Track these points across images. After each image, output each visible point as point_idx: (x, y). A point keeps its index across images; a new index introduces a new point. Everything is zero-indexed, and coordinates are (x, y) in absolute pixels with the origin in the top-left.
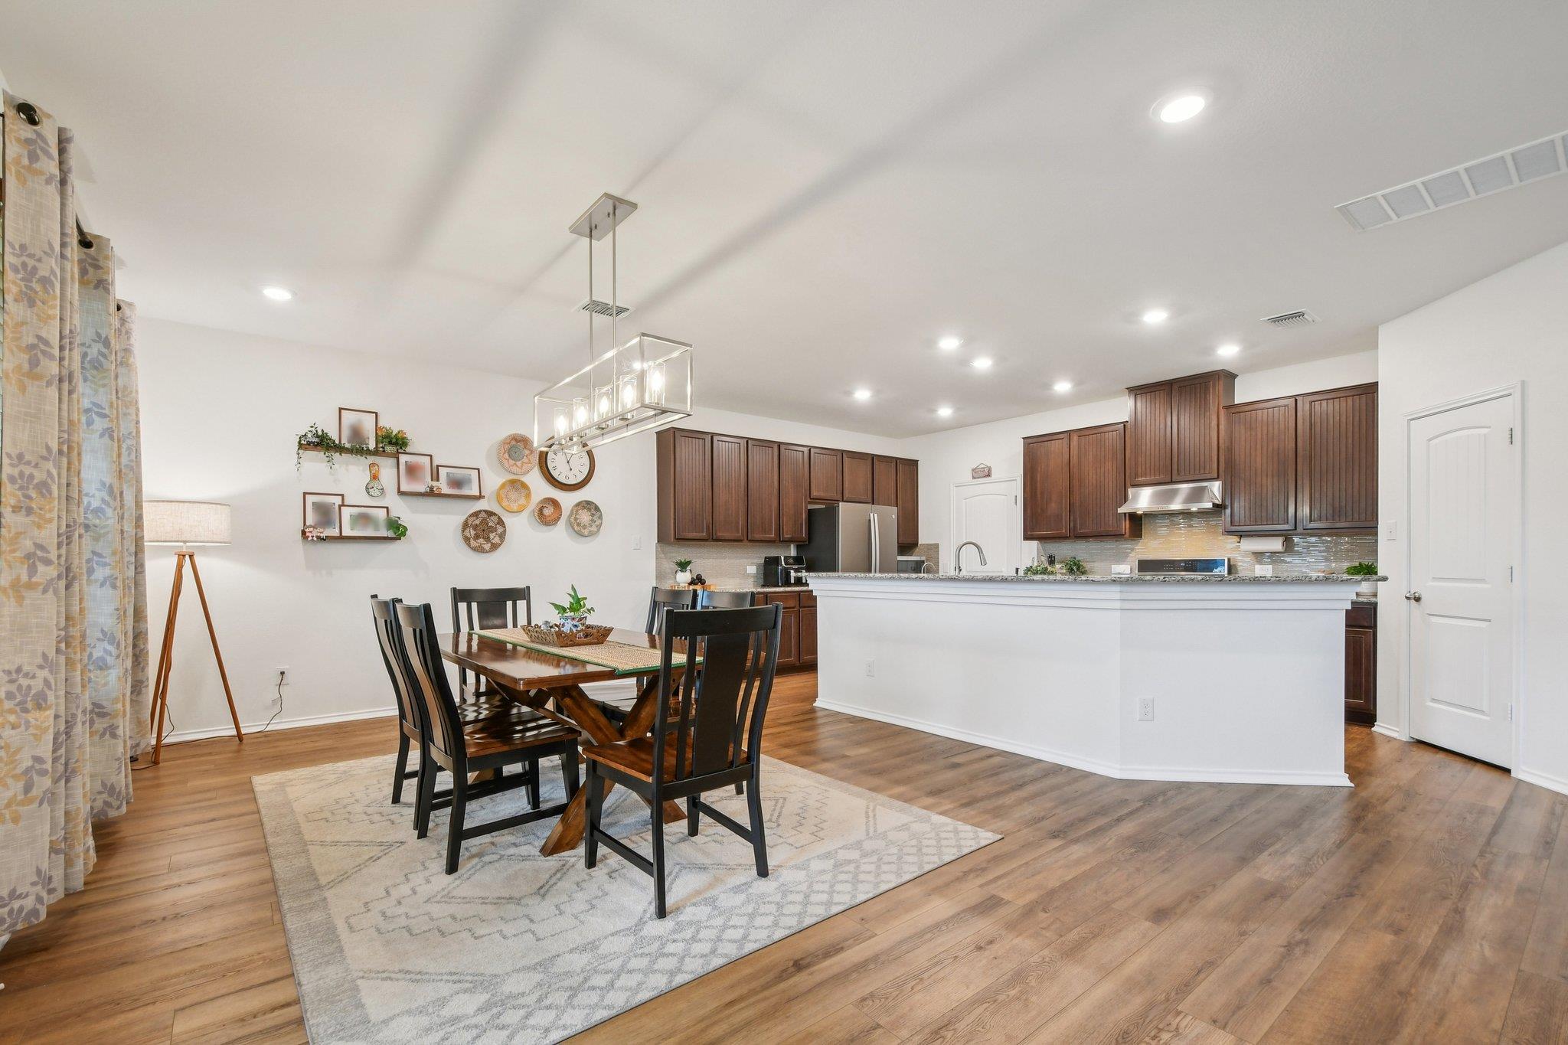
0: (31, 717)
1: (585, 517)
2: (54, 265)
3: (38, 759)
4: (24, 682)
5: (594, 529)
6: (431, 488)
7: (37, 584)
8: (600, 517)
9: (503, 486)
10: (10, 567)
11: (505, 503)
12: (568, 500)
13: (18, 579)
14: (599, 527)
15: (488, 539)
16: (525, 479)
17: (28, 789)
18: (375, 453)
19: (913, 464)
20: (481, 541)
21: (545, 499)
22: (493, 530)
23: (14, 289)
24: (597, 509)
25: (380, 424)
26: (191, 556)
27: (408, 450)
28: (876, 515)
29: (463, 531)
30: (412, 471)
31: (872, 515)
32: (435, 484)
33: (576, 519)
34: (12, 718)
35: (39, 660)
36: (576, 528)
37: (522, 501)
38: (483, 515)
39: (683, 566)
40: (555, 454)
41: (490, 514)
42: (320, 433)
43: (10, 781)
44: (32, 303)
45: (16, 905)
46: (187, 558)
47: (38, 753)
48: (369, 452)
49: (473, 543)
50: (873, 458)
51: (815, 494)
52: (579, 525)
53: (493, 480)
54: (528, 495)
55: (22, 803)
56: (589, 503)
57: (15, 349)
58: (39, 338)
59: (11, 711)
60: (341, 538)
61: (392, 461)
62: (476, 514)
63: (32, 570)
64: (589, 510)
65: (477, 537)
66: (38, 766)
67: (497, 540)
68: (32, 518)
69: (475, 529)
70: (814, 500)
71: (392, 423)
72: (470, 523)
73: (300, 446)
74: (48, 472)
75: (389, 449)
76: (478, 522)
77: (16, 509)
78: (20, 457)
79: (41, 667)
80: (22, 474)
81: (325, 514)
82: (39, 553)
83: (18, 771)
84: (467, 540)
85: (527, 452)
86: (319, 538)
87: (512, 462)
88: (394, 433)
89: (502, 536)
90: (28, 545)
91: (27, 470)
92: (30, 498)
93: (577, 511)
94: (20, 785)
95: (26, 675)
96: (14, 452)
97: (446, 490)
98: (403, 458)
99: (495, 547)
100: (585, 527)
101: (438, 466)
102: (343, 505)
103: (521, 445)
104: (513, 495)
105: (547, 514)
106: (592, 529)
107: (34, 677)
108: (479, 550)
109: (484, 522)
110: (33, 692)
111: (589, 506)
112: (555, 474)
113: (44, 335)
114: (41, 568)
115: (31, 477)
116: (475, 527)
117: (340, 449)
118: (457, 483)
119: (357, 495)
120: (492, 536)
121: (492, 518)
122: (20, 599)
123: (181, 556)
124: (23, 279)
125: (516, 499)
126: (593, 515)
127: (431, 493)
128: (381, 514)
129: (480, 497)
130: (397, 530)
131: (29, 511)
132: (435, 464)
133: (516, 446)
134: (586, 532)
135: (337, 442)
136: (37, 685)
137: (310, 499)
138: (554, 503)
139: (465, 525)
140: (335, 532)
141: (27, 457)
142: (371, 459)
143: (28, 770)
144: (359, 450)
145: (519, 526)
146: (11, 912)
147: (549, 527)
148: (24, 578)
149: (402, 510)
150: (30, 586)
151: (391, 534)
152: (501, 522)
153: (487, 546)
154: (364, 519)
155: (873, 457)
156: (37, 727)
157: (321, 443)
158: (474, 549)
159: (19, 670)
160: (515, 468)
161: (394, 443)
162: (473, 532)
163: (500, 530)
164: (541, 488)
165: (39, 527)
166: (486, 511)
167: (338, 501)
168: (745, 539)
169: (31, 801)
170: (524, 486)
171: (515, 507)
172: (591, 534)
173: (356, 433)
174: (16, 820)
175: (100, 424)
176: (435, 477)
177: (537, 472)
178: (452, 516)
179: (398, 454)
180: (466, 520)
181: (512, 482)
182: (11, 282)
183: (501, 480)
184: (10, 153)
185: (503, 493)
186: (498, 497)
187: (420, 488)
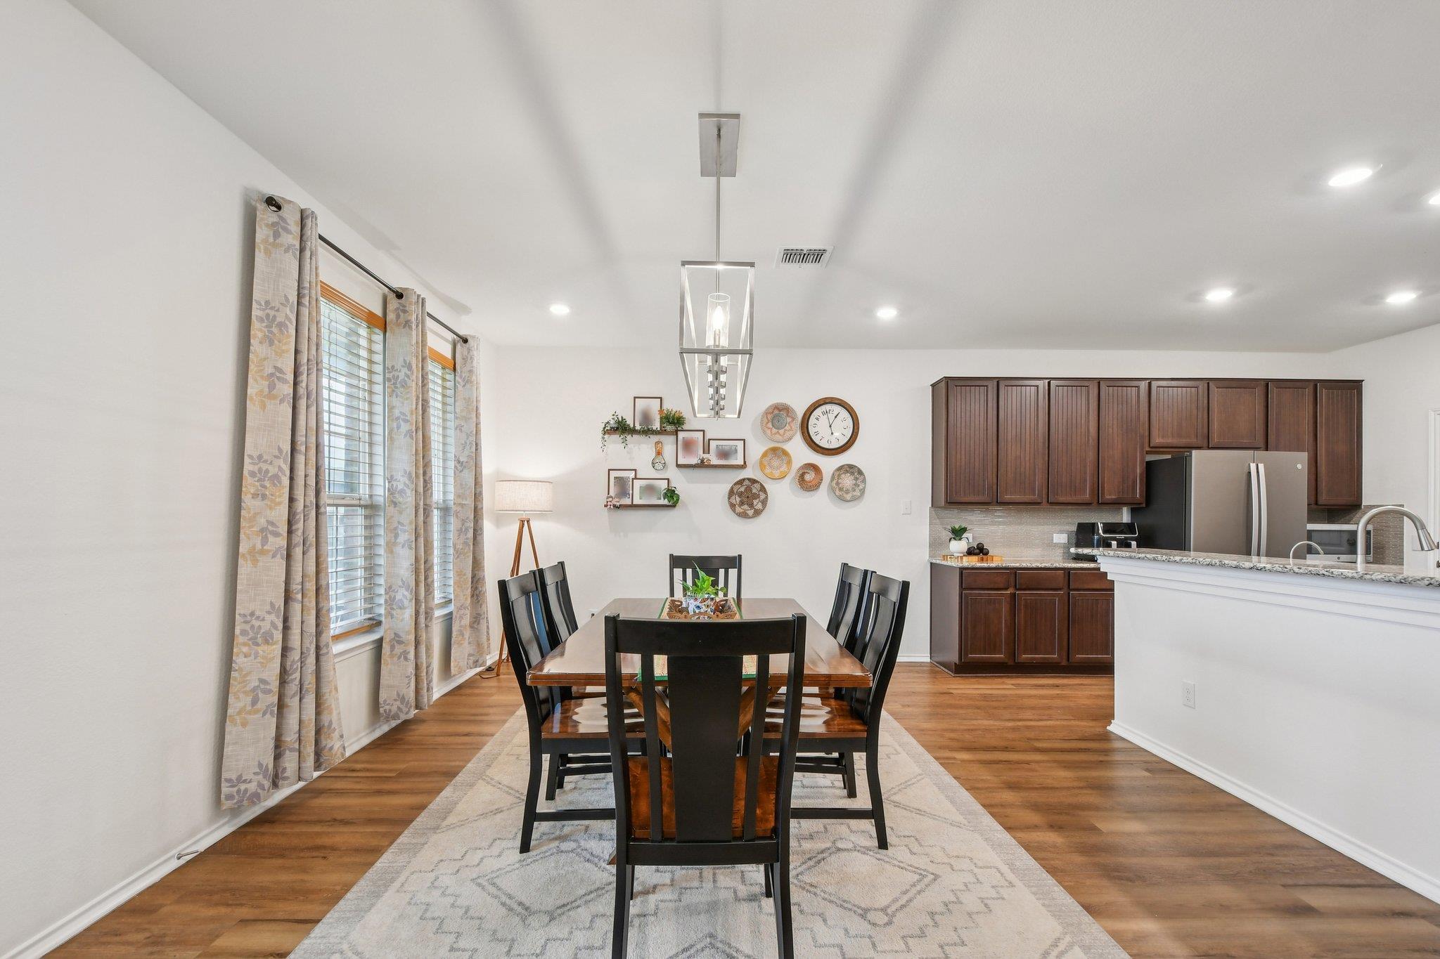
0: (260, 649)
1: (847, 481)
2: (288, 312)
3: (262, 681)
4: (256, 623)
5: (857, 493)
6: (702, 461)
7: (268, 551)
8: (864, 481)
9: (765, 455)
10: (249, 538)
11: (768, 470)
12: (829, 465)
13: (254, 547)
14: (863, 491)
15: (751, 506)
16: (788, 447)
17: (255, 702)
18: (662, 432)
19: (1352, 389)
20: (746, 507)
21: (806, 464)
22: (756, 496)
23: (260, 335)
24: (860, 472)
25: (665, 407)
26: (528, 521)
27: (685, 427)
28: (1261, 466)
29: (729, 498)
30: (688, 445)
31: (1253, 466)
32: (706, 456)
33: (838, 484)
34: (245, 649)
35: (268, 608)
36: (838, 493)
37: (784, 468)
38: (747, 482)
39: (958, 533)
40: (817, 419)
41: (753, 481)
42: (620, 419)
43: (241, 695)
44: (271, 343)
45: (243, 787)
46: (526, 523)
47: (264, 676)
48: (655, 432)
49: (738, 509)
50: (1266, 385)
51: (1157, 440)
52: (841, 489)
53: (757, 449)
54: (789, 462)
55: (249, 713)
56: (851, 467)
57: (258, 378)
58: (275, 367)
59: (245, 644)
60: (633, 506)
61: (672, 438)
62: (741, 482)
63: (265, 541)
64: (852, 473)
65: (742, 503)
66: (262, 686)
67: (759, 506)
68: (266, 502)
69: (740, 496)
70: (1156, 449)
71: (671, 406)
72: (735, 491)
73: (605, 432)
74: (279, 467)
75: (669, 428)
76: (742, 489)
77: (255, 496)
78: (260, 457)
79: (269, 613)
80: (260, 470)
81: (624, 486)
82: (270, 528)
83: (248, 689)
84: (732, 506)
85: (789, 420)
86: (614, 506)
87: (774, 430)
88: (673, 413)
89: (764, 503)
90: (262, 521)
91: (264, 467)
92: (264, 487)
93: (839, 475)
94: (249, 699)
95: (258, 618)
96: (255, 454)
97: (715, 461)
98: (681, 435)
99: (757, 513)
100: (847, 492)
101: (709, 440)
102: (636, 478)
103: (784, 413)
104: (776, 463)
105: (808, 480)
106: (855, 494)
107: (263, 620)
108: (744, 515)
109: (748, 489)
110: (262, 631)
111: (850, 469)
112: (816, 439)
113: (279, 365)
114: (271, 539)
115: (267, 471)
116: (740, 495)
117: (633, 431)
118: (724, 454)
119: (646, 471)
120: (755, 502)
121: (755, 485)
122: (255, 562)
123: (523, 522)
124: (266, 327)
125: (777, 467)
126: (856, 479)
127: (702, 465)
128: (664, 485)
129: (744, 466)
130: (672, 497)
131: (264, 497)
132: (707, 438)
133: (778, 414)
134: (848, 497)
135: (632, 426)
136: (266, 626)
137: (613, 474)
138: (815, 468)
139: (731, 493)
140: (627, 501)
141: (265, 457)
142: (655, 438)
143: (254, 689)
144: (647, 432)
145: (781, 493)
146: (238, 791)
147: (810, 493)
148: (259, 546)
149: (681, 482)
150: (262, 552)
151: (666, 502)
152: (763, 489)
153: (751, 512)
154: (649, 490)
155: (1267, 383)
156: (264, 657)
157: (621, 428)
158: (739, 515)
159: (252, 614)
160: (777, 436)
161: (674, 422)
162: (738, 499)
163: (762, 496)
164: (800, 453)
165: (271, 508)
166: (749, 479)
167: (632, 475)
168: (1045, 500)
169: (257, 712)
170: (785, 453)
171: (777, 474)
172: (854, 499)
173: (646, 418)
174: (244, 725)
175: (405, 427)
176: (707, 450)
177: (798, 438)
178: (721, 485)
179: (677, 431)
180: (732, 488)
181: (774, 450)
182: (257, 330)
183: (764, 449)
184: (259, 236)
185: (766, 461)
186: (762, 466)
187: (694, 461)
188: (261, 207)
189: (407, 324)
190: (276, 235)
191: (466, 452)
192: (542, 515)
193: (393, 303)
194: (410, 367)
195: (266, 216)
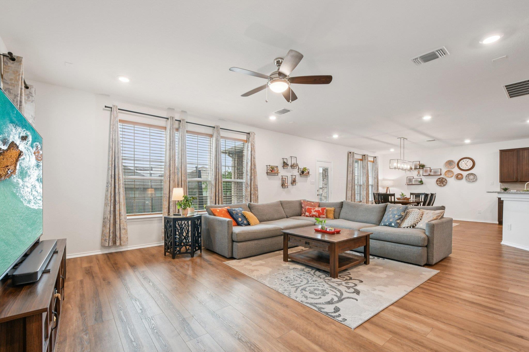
1: (472, 177)
2: (352, 164)
5: (475, 180)
6: (429, 174)
8: (477, 177)
9: (446, 172)
11: (447, 176)
12: (465, 174)
16: (453, 170)
18: (420, 168)
21: (458, 173)
22: (444, 181)
24: (475, 175)
25: (420, 163)
27: (425, 167)
29: (436, 182)
30: (426, 171)
32: (430, 173)
33: (468, 178)
36: (468, 180)
37: (452, 175)
38: (441, 178)
39: (506, 190)
40: (461, 163)
41: (443, 178)
48: (418, 169)
49: (439, 184)
53: (444, 171)
54: (453, 173)
60: (412, 184)
61: (422, 169)
62: (440, 178)
64: (473, 175)
65: (440, 183)
67: (445, 184)
71: (422, 163)
72: (438, 180)
76: (440, 180)
81: (410, 180)
84: (437, 184)
85: (453, 163)
86: (408, 184)
89: (446, 183)
93: (469, 176)
97: (433, 174)
99: (444, 185)
102: (413, 178)
103: (452, 162)
105: (459, 177)
108: (441, 186)
109: (442, 180)
112: (461, 168)
113: (351, 169)
116: (440, 181)
118: (435, 172)
119: (416, 177)
123: (387, 188)
125: (450, 174)
126: (474, 176)
127: (429, 175)
128: (420, 180)
129: (440, 175)
130: (421, 183)
132: (431, 169)
133: (450, 163)
134: (472, 181)
137: (408, 178)
138: (461, 174)
139: (437, 181)
142: (418, 170)
144: (416, 169)
145: (451, 181)
147: (460, 180)
149: (424, 179)
152: (446, 180)
153: (442, 185)
154: (416, 181)
158: (439, 186)
160: (450, 167)
161: (422, 166)
162: (439, 182)
163: (446, 181)
164: (456, 171)
166: (442, 178)
170: (452, 171)
171: (450, 176)
173: (416, 166)
175: (365, 174)
176: (431, 172)
177: (456, 167)
178: (434, 179)
179: (423, 168)
180: (437, 180)
181: (449, 171)
182: (349, 167)
183: (446, 170)
184: (349, 156)
185: (447, 173)
186: (445, 174)
187: (428, 174)
188: (349, 153)
189: (365, 159)
190: (351, 156)
191: (376, 176)
192: (392, 186)
193: (363, 157)
194: (366, 165)
195: (350, 154)
